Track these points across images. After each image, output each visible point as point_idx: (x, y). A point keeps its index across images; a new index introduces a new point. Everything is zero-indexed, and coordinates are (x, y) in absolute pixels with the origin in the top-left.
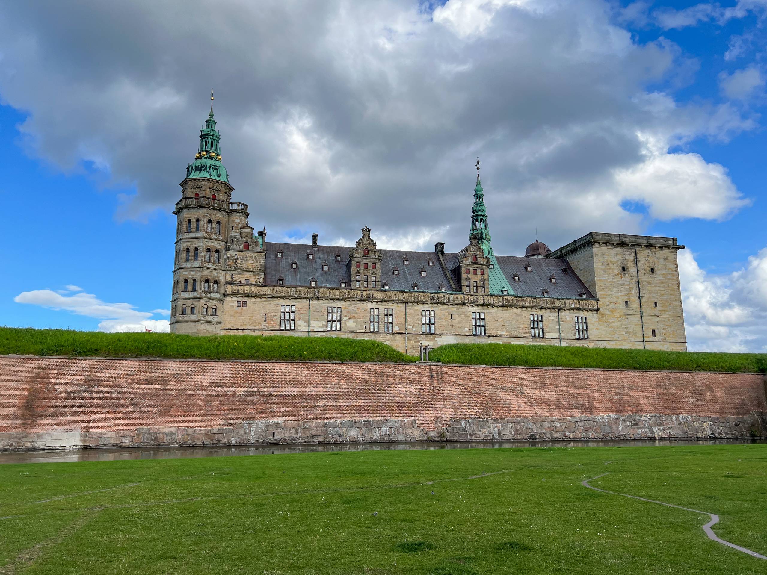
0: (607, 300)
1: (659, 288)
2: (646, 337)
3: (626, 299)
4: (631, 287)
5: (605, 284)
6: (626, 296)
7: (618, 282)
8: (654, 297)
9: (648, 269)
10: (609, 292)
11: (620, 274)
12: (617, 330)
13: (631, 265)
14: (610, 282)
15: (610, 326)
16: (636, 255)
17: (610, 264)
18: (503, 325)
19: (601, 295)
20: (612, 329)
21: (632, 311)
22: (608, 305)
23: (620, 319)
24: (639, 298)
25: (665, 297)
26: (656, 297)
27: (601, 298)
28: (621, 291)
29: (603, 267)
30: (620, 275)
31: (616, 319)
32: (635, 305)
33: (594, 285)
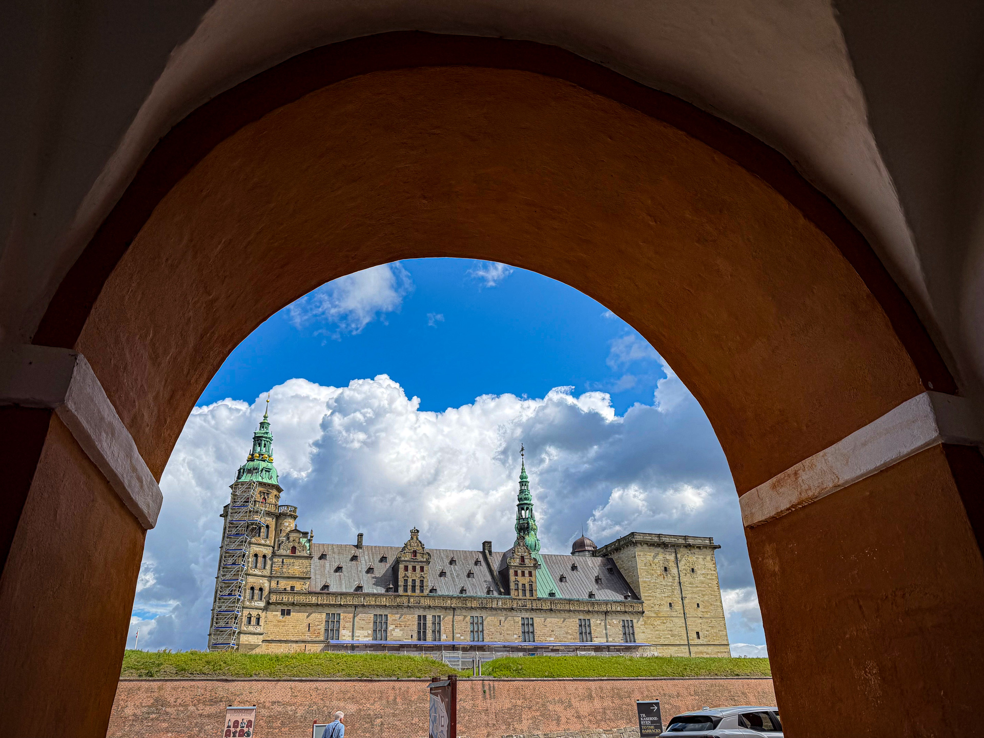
0: (652, 602)
1: (700, 588)
2: (691, 640)
3: (669, 600)
4: (673, 588)
5: (649, 585)
6: (669, 597)
7: (661, 583)
8: (696, 598)
9: (689, 570)
10: (653, 593)
11: (664, 575)
12: (663, 633)
13: (672, 565)
14: (653, 583)
15: (656, 629)
16: (676, 555)
17: (652, 564)
18: (552, 631)
19: (645, 596)
20: (657, 632)
21: (676, 613)
22: (652, 607)
23: (665, 621)
24: (682, 599)
25: (706, 598)
26: (698, 598)
27: (646, 600)
28: (664, 593)
29: (646, 568)
30: (662, 576)
31: (661, 621)
32: (678, 607)
33: (638, 587)
